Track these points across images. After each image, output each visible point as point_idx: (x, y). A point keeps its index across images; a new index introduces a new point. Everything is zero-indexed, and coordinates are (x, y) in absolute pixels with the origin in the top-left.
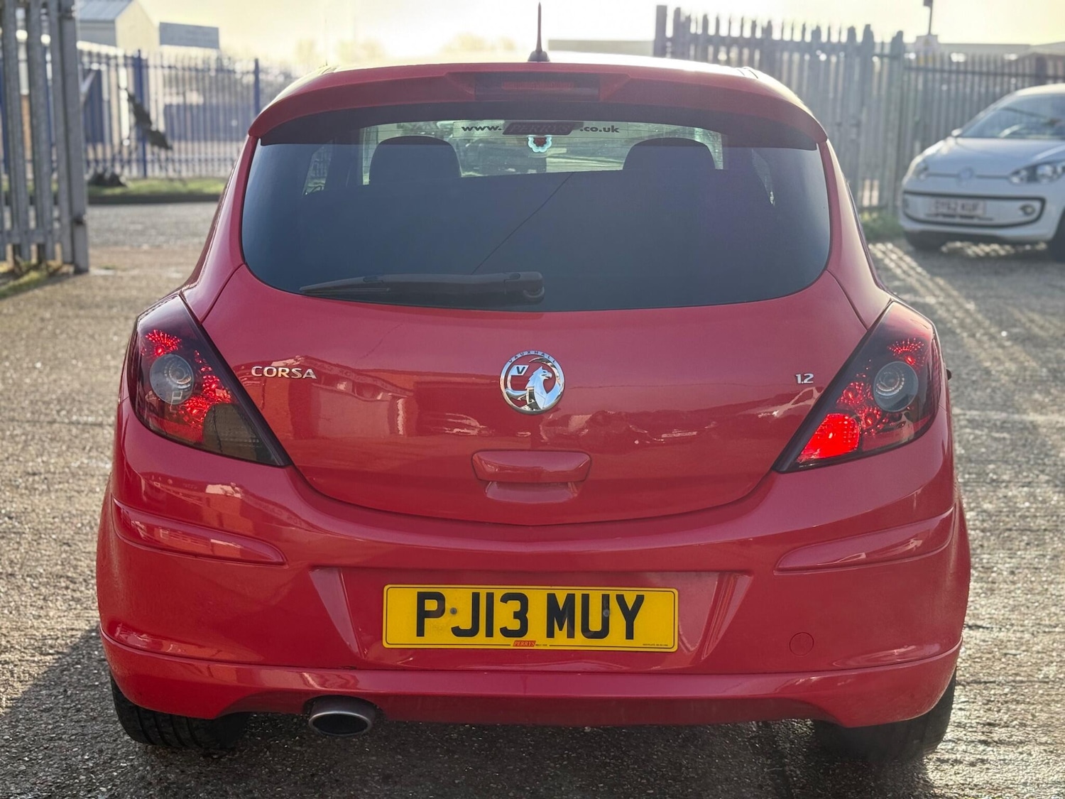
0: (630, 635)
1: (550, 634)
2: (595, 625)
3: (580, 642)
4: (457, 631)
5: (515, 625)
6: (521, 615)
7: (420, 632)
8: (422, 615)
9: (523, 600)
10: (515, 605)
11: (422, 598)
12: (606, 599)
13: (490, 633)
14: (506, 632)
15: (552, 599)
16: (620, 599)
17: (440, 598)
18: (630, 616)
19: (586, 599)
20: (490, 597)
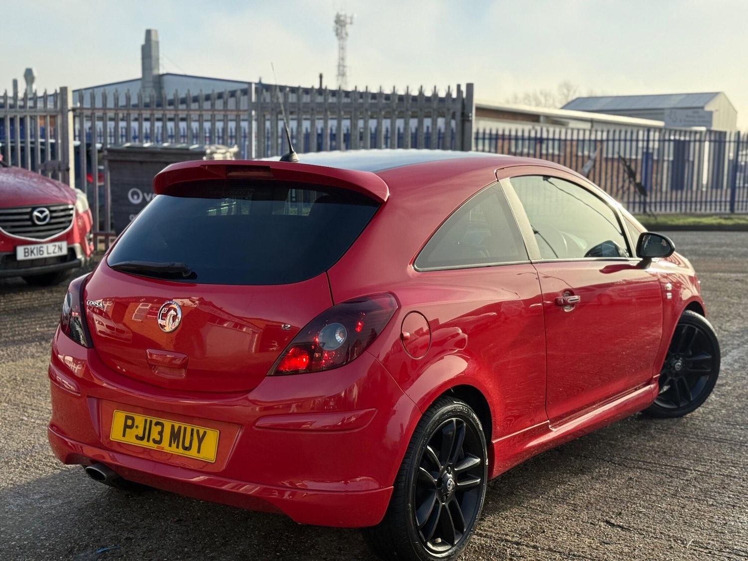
0: (199, 452)
1: (170, 445)
2: (187, 444)
3: (180, 451)
4: (137, 437)
5: (158, 438)
6: (161, 433)
7: (124, 435)
8: (126, 427)
9: (162, 425)
10: (159, 428)
11: (127, 418)
12: (192, 430)
13: (148, 440)
14: (155, 441)
15: (173, 427)
16: (198, 431)
17: (133, 419)
18: (200, 441)
19: (185, 429)
20: (151, 422)
